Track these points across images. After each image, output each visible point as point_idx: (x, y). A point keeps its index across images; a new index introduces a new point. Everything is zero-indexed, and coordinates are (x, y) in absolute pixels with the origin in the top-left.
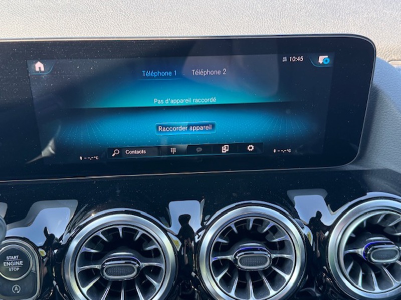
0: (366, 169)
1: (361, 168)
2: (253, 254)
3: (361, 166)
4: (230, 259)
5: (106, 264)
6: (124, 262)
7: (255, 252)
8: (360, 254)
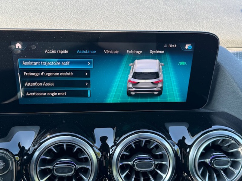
0: (212, 111)
1: (209, 111)
2: (144, 161)
3: (209, 109)
4: (131, 164)
5: (55, 166)
6: (66, 165)
7: (145, 160)
8: (208, 162)
